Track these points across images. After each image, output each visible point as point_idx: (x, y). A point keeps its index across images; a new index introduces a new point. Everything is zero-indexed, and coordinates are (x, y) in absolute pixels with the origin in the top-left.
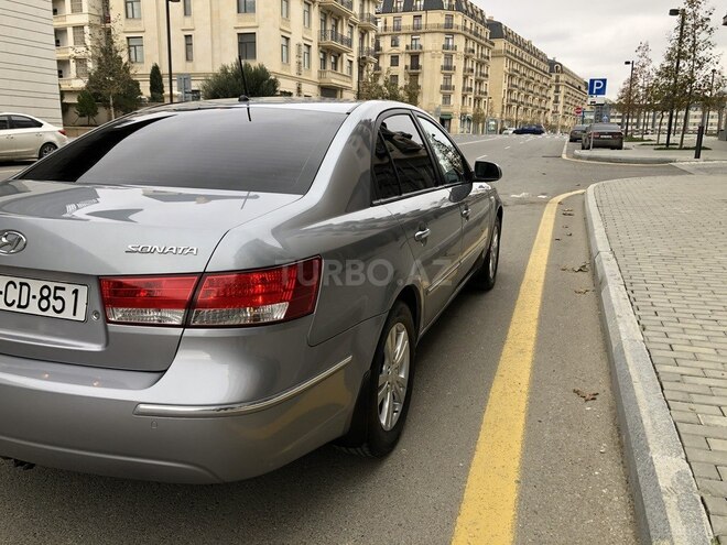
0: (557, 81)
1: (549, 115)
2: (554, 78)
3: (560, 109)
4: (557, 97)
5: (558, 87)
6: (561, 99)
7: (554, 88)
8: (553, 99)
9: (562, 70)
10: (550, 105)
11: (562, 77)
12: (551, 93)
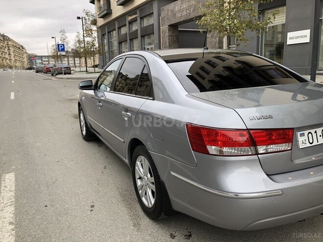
0: (8, 45)
1: (7, 61)
2: (6, 43)
3: (12, 58)
4: (9, 52)
5: (9, 47)
6: (12, 53)
7: (7, 48)
8: (8, 53)
9: (9, 40)
10: (7, 56)
11: (10, 43)
12: (6, 50)
